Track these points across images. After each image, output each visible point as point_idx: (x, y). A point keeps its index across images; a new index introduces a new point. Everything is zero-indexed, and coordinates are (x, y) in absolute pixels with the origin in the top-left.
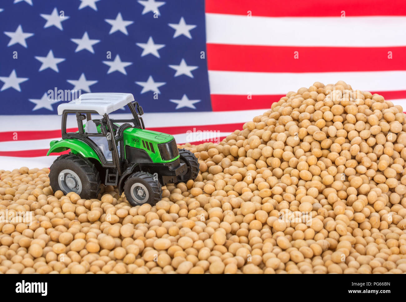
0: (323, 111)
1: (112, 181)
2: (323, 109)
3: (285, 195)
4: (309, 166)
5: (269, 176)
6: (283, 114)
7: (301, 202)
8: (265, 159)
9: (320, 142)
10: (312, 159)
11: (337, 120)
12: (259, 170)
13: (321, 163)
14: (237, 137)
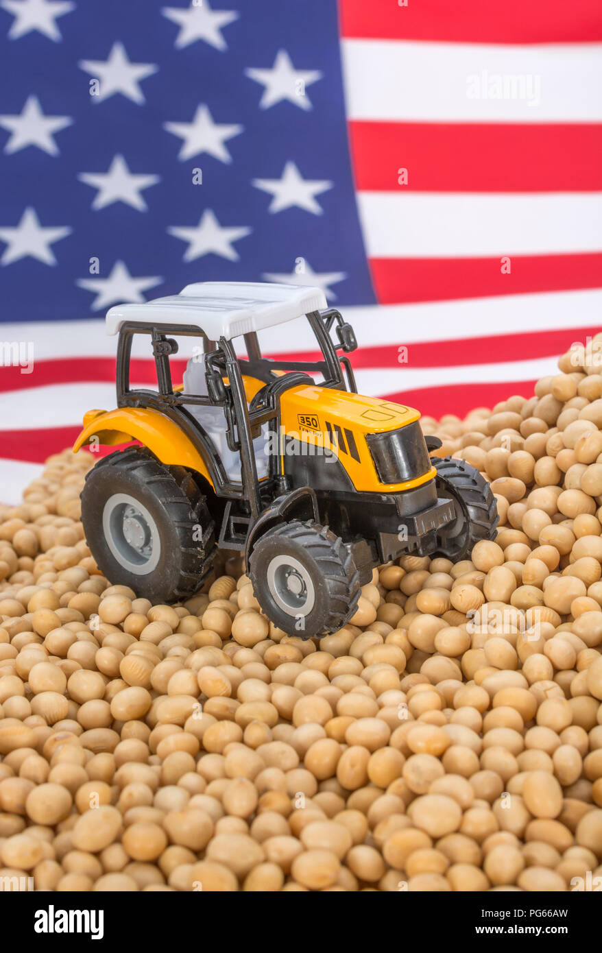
14: (524, 422)
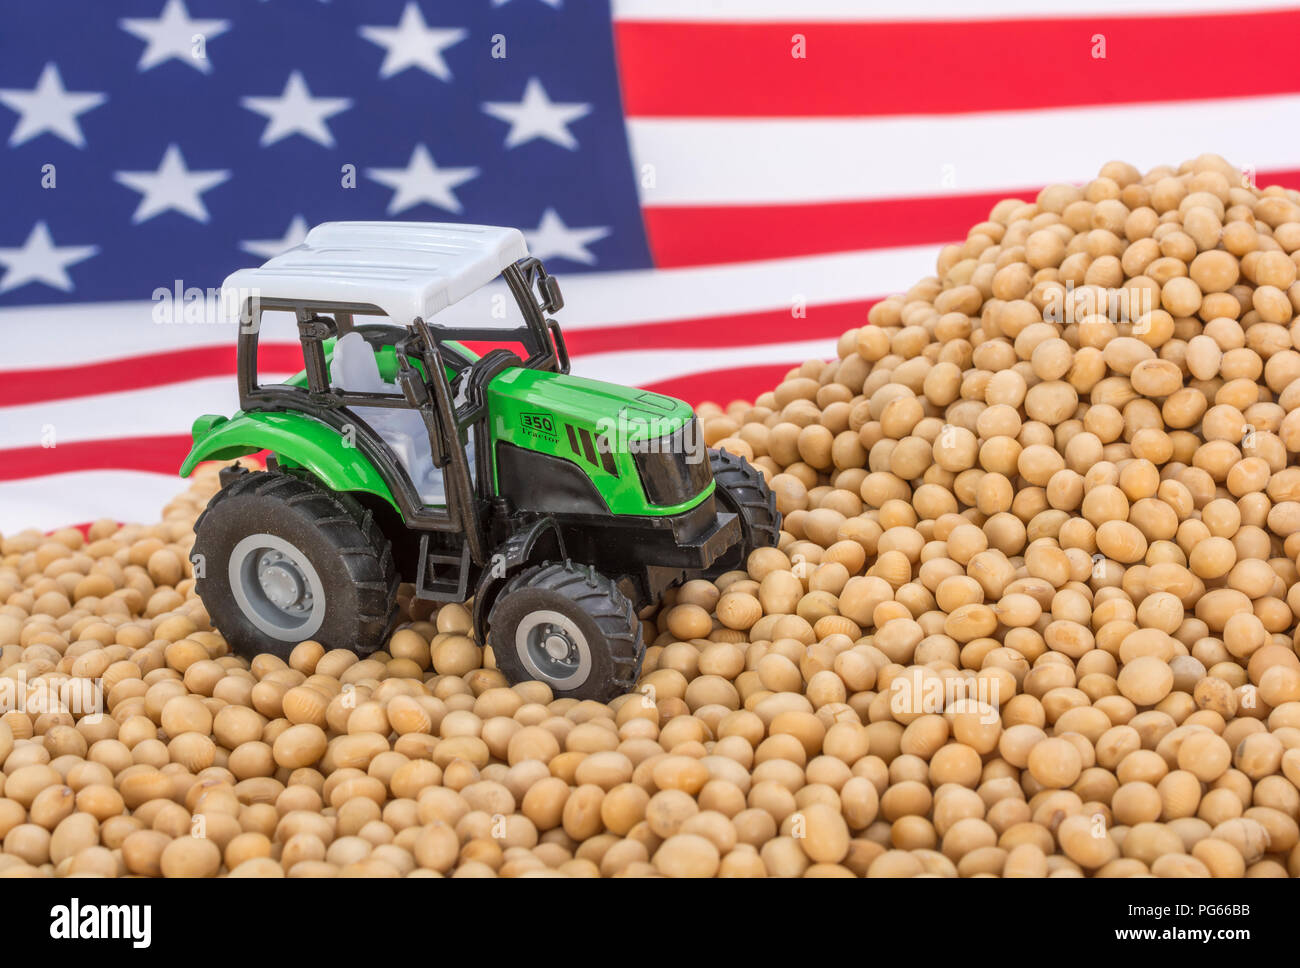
0: (1160, 276)
1: (444, 582)
2: (1159, 271)
3: (1052, 629)
4: (1132, 502)
5: (977, 552)
6: (995, 292)
7: (1122, 656)
8: (947, 480)
9: (1159, 403)
10: (1142, 474)
11: (1216, 310)
12: (926, 524)
13: (1177, 489)
14: (821, 390)
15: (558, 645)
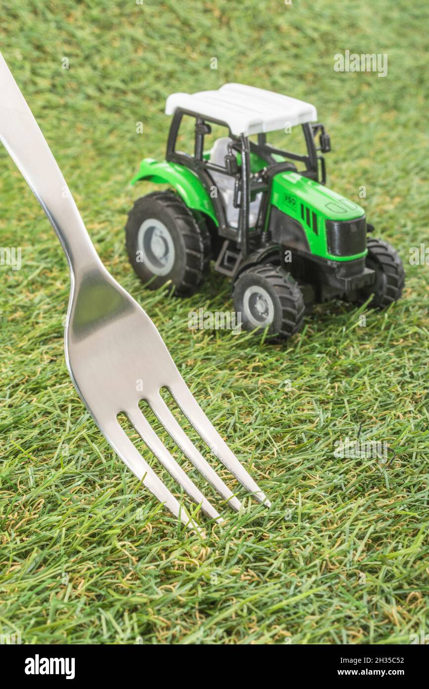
1: (229, 266)
15: (262, 305)
